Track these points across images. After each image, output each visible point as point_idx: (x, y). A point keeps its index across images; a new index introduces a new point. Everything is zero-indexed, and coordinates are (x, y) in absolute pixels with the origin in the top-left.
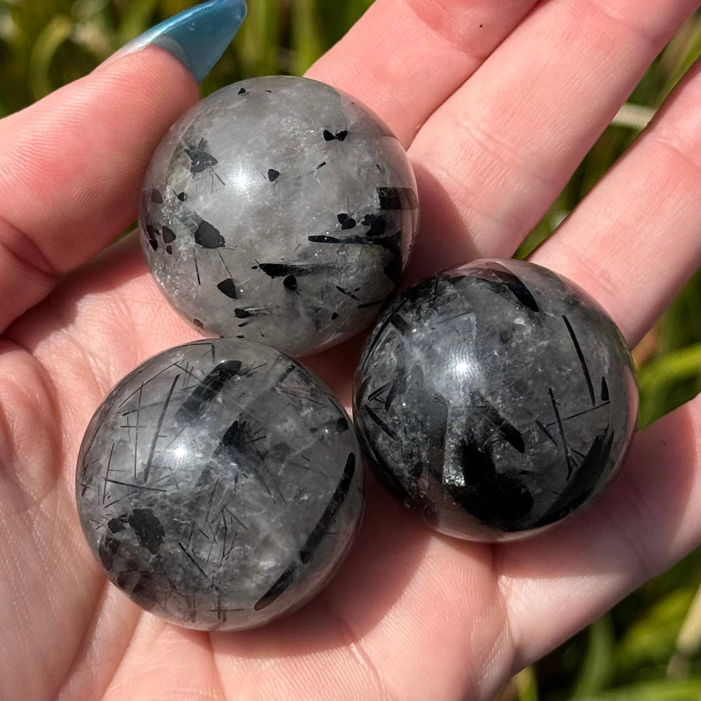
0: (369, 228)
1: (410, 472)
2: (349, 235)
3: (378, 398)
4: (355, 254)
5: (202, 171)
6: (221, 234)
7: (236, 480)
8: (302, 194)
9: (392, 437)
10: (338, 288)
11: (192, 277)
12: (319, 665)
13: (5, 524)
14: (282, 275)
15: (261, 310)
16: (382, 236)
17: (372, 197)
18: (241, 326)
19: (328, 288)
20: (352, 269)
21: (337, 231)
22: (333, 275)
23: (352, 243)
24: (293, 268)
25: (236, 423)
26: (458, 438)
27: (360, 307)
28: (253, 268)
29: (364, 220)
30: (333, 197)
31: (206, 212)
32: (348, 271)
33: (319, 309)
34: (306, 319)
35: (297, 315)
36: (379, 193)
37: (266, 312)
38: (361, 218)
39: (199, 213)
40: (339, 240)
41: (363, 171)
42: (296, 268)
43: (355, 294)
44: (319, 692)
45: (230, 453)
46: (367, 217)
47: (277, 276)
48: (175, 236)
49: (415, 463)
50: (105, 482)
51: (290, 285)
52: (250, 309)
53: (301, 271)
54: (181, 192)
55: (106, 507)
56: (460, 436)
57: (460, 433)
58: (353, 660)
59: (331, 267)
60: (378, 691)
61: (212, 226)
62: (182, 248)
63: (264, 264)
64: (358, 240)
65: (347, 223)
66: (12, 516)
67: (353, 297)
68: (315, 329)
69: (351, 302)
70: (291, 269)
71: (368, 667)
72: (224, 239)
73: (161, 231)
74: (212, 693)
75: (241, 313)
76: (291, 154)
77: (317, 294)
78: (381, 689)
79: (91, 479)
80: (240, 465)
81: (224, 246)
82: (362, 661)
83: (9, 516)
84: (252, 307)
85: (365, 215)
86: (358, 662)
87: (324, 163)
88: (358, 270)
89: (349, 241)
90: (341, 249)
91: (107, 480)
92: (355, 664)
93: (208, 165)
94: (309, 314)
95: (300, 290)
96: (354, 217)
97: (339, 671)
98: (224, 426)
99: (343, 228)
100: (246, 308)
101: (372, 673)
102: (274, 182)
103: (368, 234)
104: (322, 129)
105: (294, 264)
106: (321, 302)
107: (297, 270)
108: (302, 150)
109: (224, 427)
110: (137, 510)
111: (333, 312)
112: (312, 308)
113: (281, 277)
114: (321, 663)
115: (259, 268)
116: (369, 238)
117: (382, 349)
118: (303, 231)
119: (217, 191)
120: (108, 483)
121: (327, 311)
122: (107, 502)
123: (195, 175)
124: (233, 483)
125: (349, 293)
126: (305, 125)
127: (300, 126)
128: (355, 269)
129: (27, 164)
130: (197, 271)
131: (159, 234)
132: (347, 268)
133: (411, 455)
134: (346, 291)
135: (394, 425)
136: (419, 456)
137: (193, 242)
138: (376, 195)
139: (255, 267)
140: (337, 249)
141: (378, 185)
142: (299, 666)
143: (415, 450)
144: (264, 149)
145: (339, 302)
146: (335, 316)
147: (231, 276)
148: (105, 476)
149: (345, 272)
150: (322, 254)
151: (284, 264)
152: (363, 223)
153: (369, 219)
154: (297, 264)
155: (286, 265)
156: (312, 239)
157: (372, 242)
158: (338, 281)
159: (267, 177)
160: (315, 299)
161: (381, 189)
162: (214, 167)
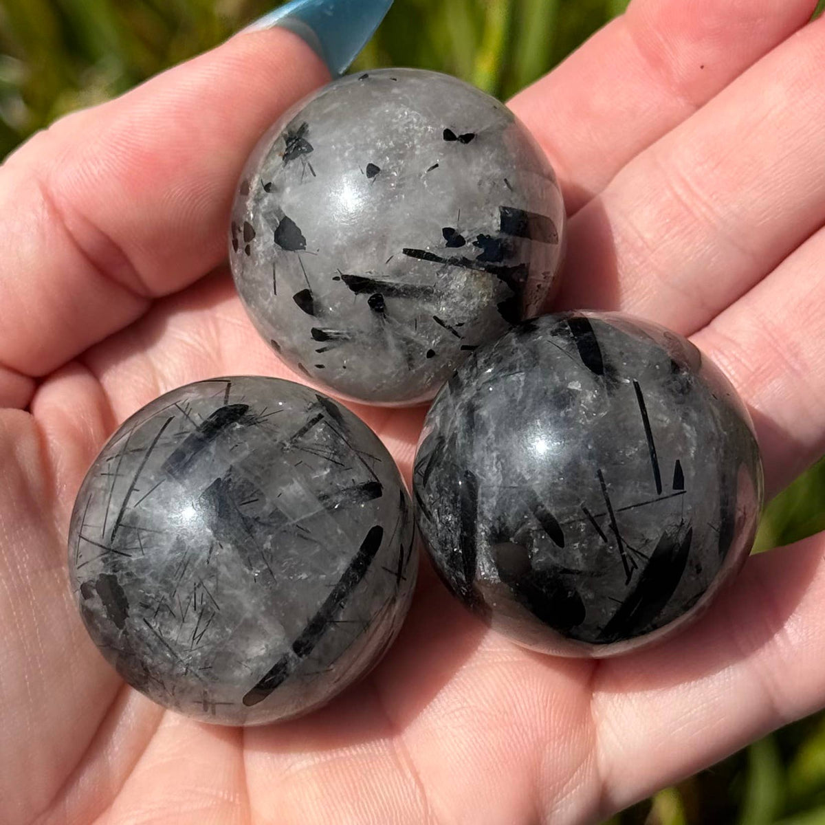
0: (482, 251)
2: (455, 254)
4: (460, 279)
5: (294, 158)
6: (302, 234)
7: (211, 550)
8: (403, 196)
9: (429, 519)
10: (435, 318)
11: (268, 286)
12: (359, 773)
13: (29, 582)
14: (369, 292)
15: (342, 334)
16: (498, 264)
17: (492, 215)
18: (319, 351)
19: (424, 317)
20: (454, 297)
21: (440, 248)
22: (429, 301)
23: (457, 265)
24: (382, 285)
27: (464, 348)
28: (334, 278)
29: (476, 240)
30: (443, 207)
31: (290, 208)
32: (449, 299)
33: (412, 341)
34: (396, 354)
35: (385, 346)
36: (501, 212)
37: (348, 337)
38: (474, 238)
39: (283, 208)
40: (441, 259)
41: (488, 185)
42: (385, 286)
43: (458, 329)
44: (352, 805)
46: (481, 237)
47: (361, 292)
48: (255, 233)
51: (377, 305)
52: (330, 331)
53: (391, 291)
54: (268, 182)
55: (78, 568)
56: (491, 522)
57: (490, 518)
58: (398, 772)
59: (428, 291)
60: (423, 812)
61: (294, 223)
62: (260, 248)
63: (347, 276)
64: (465, 263)
65: (454, 239)
66: (40, 573)
67: (455, 333)
68: (407, 366)
69: (451, 339)
70: (379, 286)
71: (416, 783)
72: (305, 240)
73: (242, 229)
74: (235, 797)
75: (319, 335)
76: (400, 152)
77: (410, 324)
78: (426, 812)
80: (215, 533)
81: (305, 249)
82: (409, 775)
83: (36, 572)
84: (331, 329)
85: (478, 234)
86: (404, 776)
87: (437, 165)
88: (462, 300)
89: (454, 262)
90: (443, 270)
91: (80, 536)
92: (401, 778)
93: (302, 151)
94: (400, 347)
95: (388, 315)
96: (465, 234)
97: (381, 784)
99: (448, 245)
100: (324, 329)
101: (418, 791)
102: (372, 179)
103: (479, 258)
104: (443, 127)
105: (384, 280)
106: (414, 333)
107: (386, 288)
108: (413, 147)
111: (429, 349)
112: (404, 339)
113: (367, 294)
114: (360, 770)
115: (341, 280)
116: (481, 262)
118: (399, 243)
119: (306, 183)
120: (81, 540)
121: (421, 346)
122: (79, 562)
123: (286, 163)
124: (206, 553)
125: (450, 328)
126: (424, 120)
127: (418, 119)
128: (458, 298)
129: (119, 153)
130: (274, 278)
131: (240, 231)
132: (449, 295)
134: (446, 324)
137: (272, 242)
138: (497, 214)
139: (336, 278)
140: (437, 270)
141: (502, 204)
142: (334, 771)
144: (368, 140)
145: (436, 337)
146: (431, 354)
147: (309, 286)
149: (445, 299)
150: (419, 273)
151: (371, 278)
152: (475, 244)
153: (483, 240)
154: (387, 281)
155: (373, 280)
156: (408, 252)
157: (484, 269)
158: (435, 309)
159: (365, 171)
160: (408, 329)
161: (505, 208)
162: (308, 155)
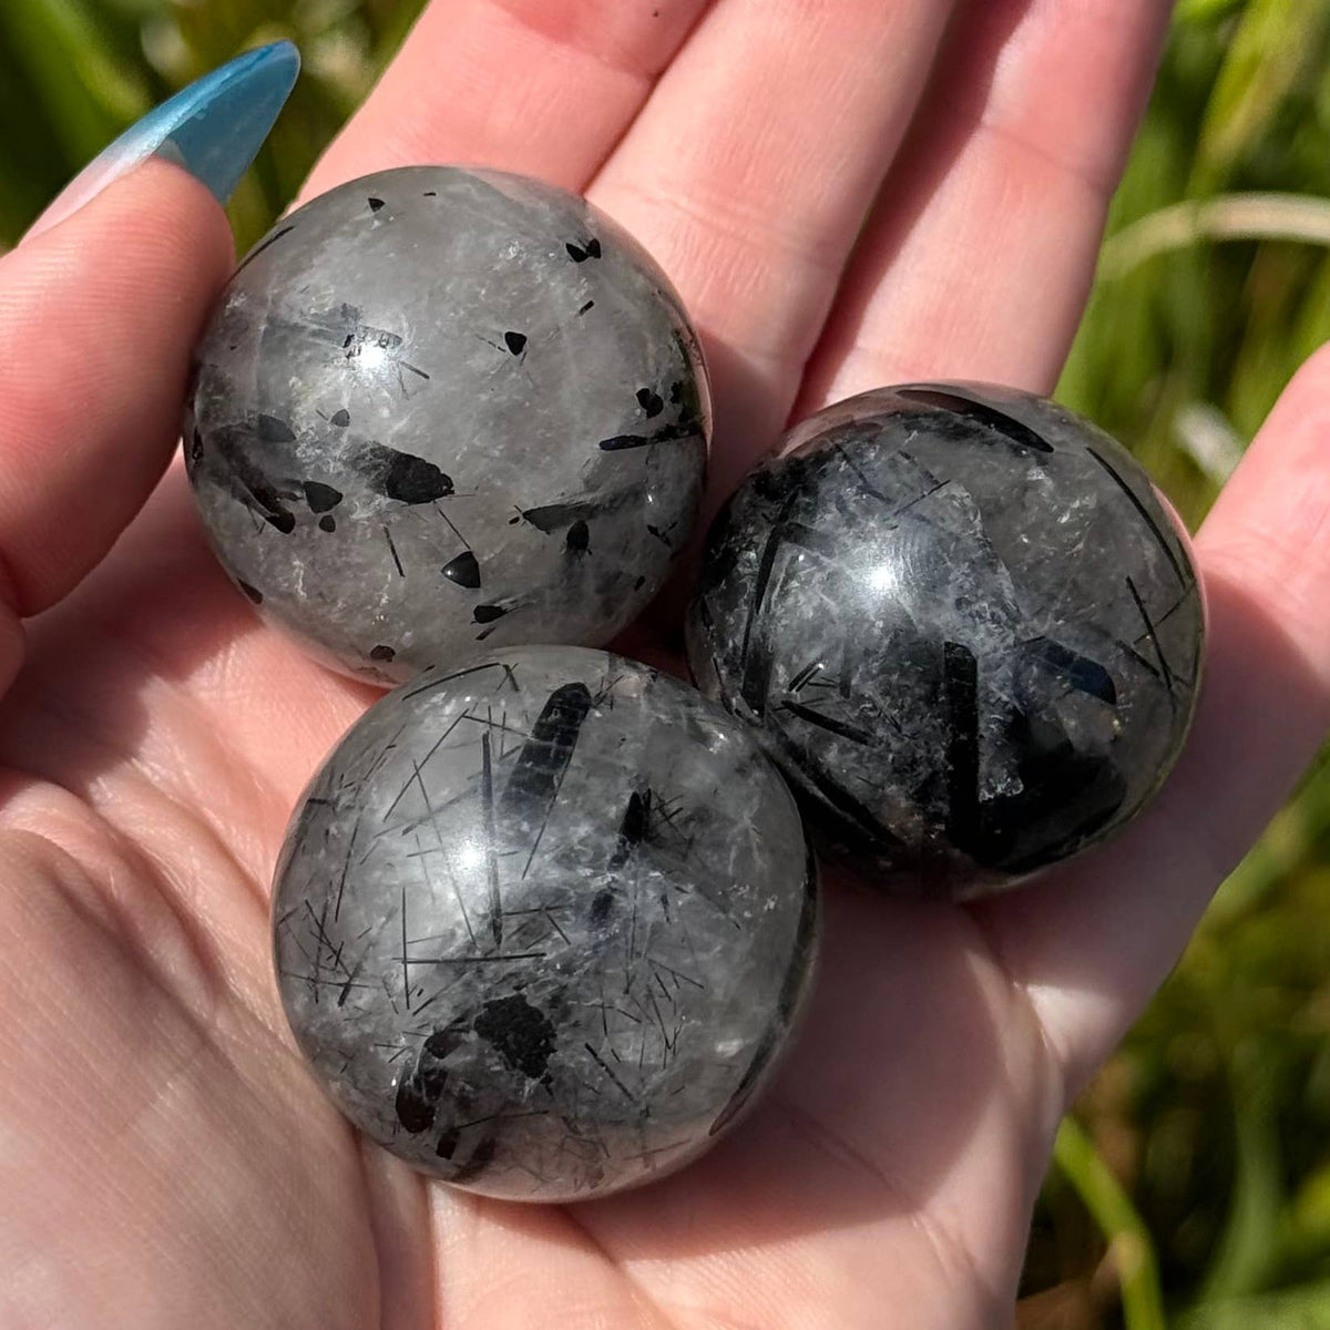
1: (909, 797)
2: (657, 425)
3: (812, 681)
4: (669, 461)
6: (442, 471)
7: (664, 900)
9: (865, 743)
10: (650, 528)
14: (564, 525)
15: (521, 599)
18: (480, 638)
20: (667, 488)
21: (641, 424)
22: (641, 507)
23: (663, 440)
25: (635, 797)
26: (1004, 707)
28: (512, 522)
29: (672, 394)
32: (662, 492)
37: (531, 601)
38: (668, 391)
39: (385, 442)
40: (646, 439)
42: (586, 507)
43: (669, 534)
45: (643, 855)
46: (673, 387)
47: (555, 528)
48: (340, 496)
49: (921, 778)
50: (403, 966)
51: (578, 540)
52: (503, 602)
53: (594, 510)
55: (415, 1013)
56: (1007, 703)
57: (1005, 698)
59: (639, 492)
61: (421, 460)
63: (531, 511)
64: (669, 433)
65: (651, 404)
67: (667, 540)
69: (662, 551)
70: (578, 510)
72: (449, 478)
73: (301, 493)
75: (484, 614)
79: (358, 969)
80: (668, 872)
81: (452, 492)
84: (506, 598)
85: (671, 384)
87: (590, 304)
89: (659, 437)
90: (651, 455)
91: (405, 961)
95: (592, 546)
96: (659, 392)
98: (614, 809)
99: (649, 416)
100: (495, 602)
102: (521, 355)
103: (679, 418)
104: (562, 244)
105: (581, 499)
107: (588, 509)
109: (614, 811)
110: (491, 1002)
111: (639, 576)
113: (563, 529)
115: (522, 520)
116: (683, 425)
117: (784, 594)
118: (590, 436)
120: (410, 966)
121: (629, 577)
122: (416, 1002)
124: (659, 908)
125: (663, 536)
128: (670, 488)
130: (394, 552)
132: (661, 488)
133: (914, 762)
134: (659, 532)
135: (867, 720)
136: (931, 762)
137: (383, 500)
139: (516, 520)
140: (645, 457)
143: (921, 753)
145: (648, 555)
146: (639, 583)
147: (468, 547)
148: (402, 956)
150: (624, 470)
151: (565, 502)
152: (672, 400)
154: (586, 498)
155: (568, 504)
156: (605, 446)
157: (687, 433)
159: (507, 348)
